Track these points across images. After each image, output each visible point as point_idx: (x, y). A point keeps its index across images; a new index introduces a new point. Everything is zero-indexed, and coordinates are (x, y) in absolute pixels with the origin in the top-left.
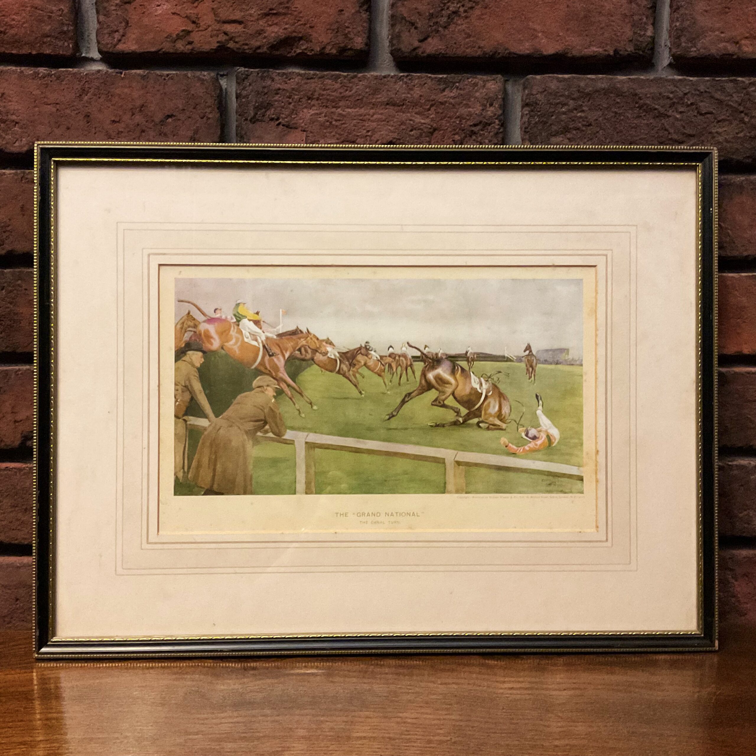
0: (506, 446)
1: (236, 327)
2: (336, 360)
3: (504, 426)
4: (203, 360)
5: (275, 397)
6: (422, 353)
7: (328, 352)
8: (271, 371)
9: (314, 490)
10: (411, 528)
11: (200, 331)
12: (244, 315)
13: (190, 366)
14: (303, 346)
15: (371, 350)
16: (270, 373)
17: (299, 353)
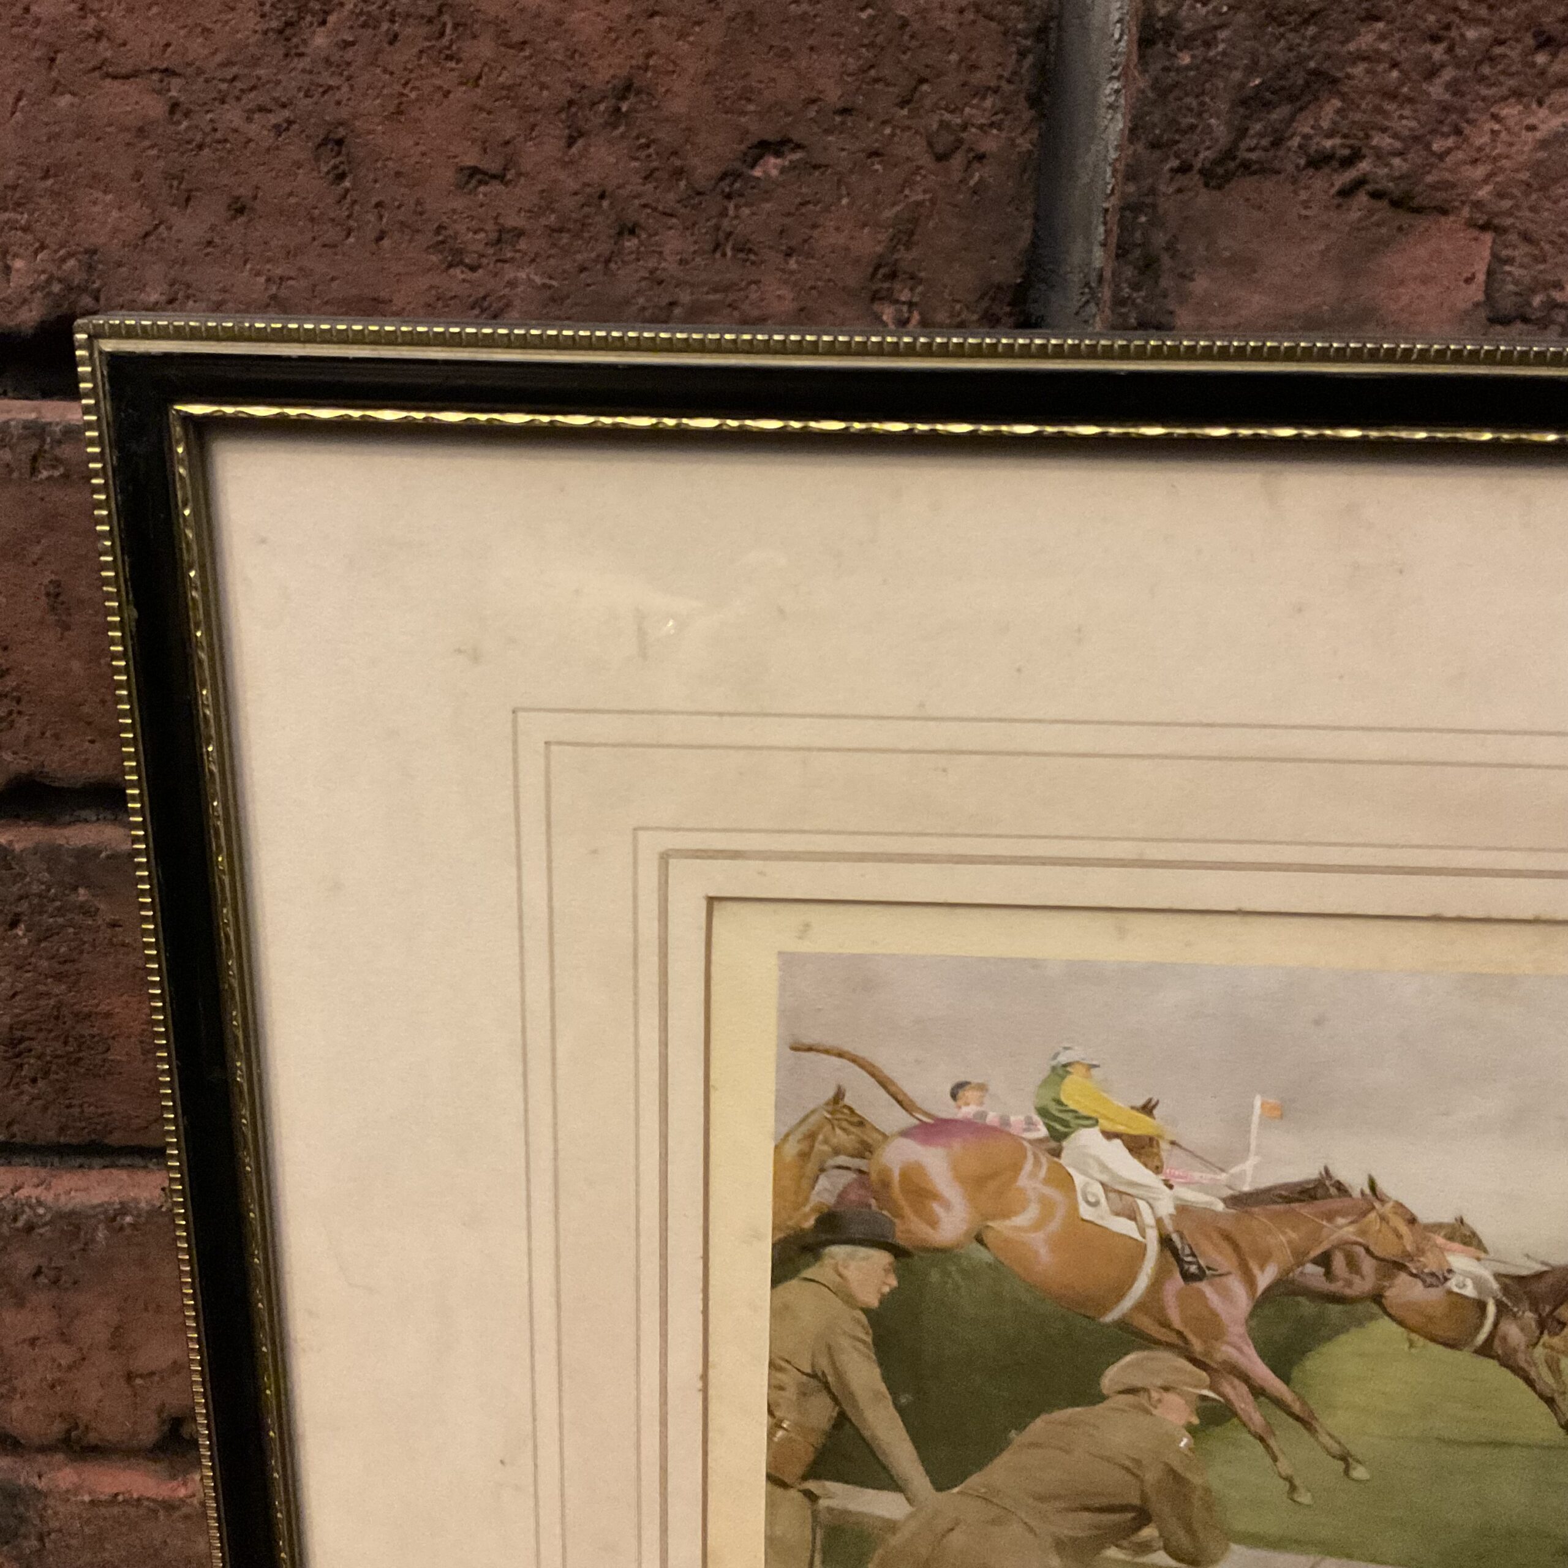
1: (1044, 1159)
7: (1450, 1271)
11: (884, 1171)
12: (1084, 1112)
16: (1181, 1344)
17: (1320, 1270)
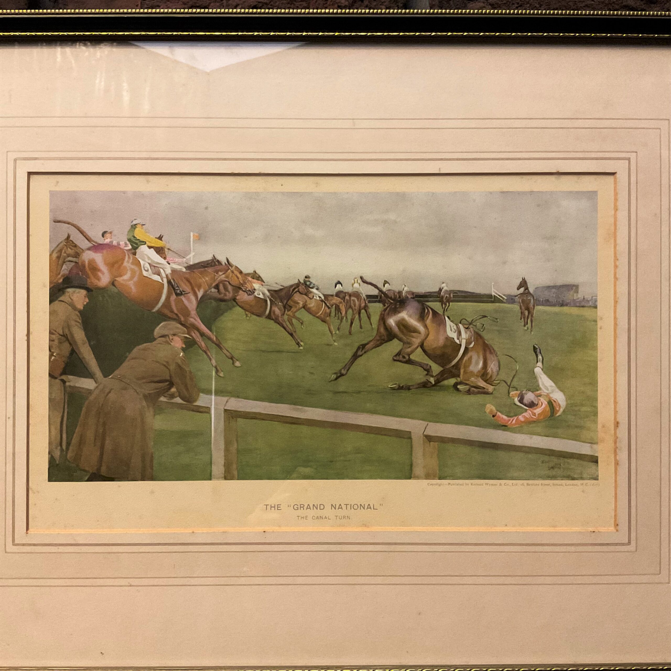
0: (493, 416)
1: (131, 256)
2: (267, 301)
3: (490, 388)
4: (87, 300)
5: (183, 350)
6: (380, 291)
7: (255, 289)
8: (180, 315)
9: (236, 473)
10: (365, 525)
11: (83, 262)
12: (141, 239)
13: (70, 308)
14: (222, 282)
15: (312, 288)
16: (177, 318)
17: (217, 290)
